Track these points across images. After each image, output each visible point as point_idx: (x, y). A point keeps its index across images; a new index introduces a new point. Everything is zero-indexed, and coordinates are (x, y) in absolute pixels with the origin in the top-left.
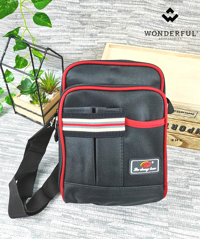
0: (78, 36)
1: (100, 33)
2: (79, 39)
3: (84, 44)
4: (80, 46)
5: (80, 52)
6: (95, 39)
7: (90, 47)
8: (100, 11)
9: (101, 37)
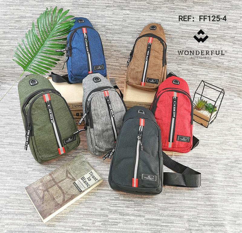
0: (213, 72)
1: (226, 71)
2: (214, 73)
3: (216, 76)
4: (213, 77)
5: (213, 80)
6: (223, 74)
7: (219, 78)
8: (229, 61)
9: (226, 74)
